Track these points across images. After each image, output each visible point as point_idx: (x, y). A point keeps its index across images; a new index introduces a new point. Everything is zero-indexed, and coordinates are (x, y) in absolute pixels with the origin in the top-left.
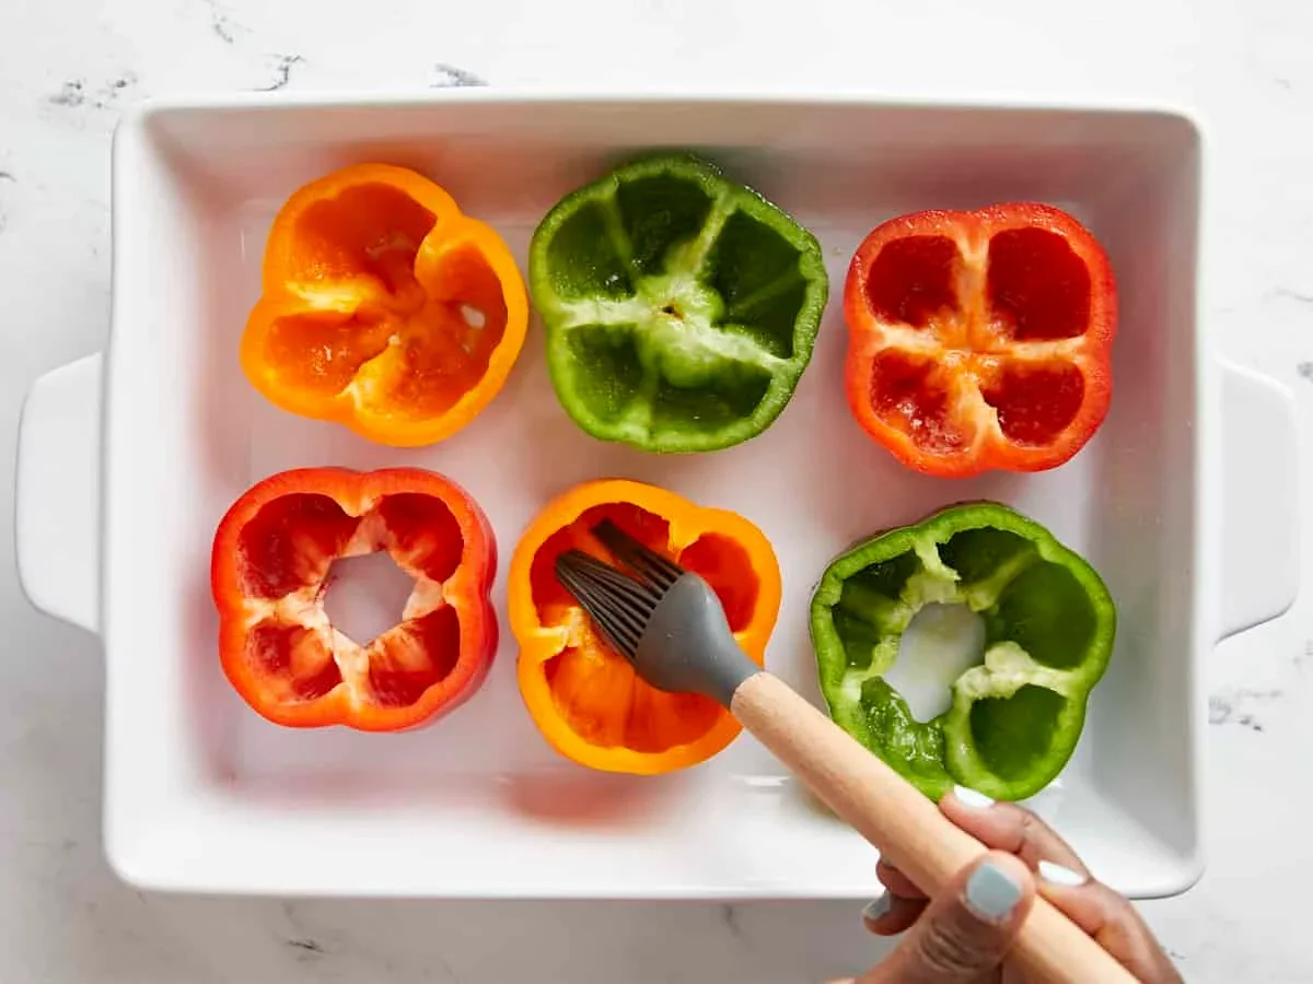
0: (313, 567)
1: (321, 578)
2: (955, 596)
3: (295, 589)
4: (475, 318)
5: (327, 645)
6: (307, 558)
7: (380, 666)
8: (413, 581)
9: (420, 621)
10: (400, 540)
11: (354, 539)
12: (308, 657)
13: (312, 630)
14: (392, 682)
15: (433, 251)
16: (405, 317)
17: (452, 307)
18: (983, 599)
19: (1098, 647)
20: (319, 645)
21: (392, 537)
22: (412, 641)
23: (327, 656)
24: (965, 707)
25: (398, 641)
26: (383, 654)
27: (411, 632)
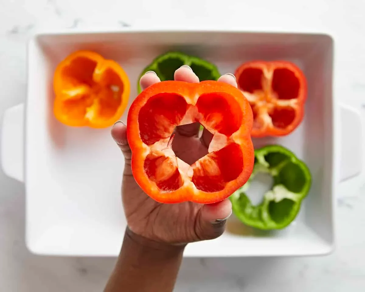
0: (166, 130)
1: (170, 135)
2: (267, 171)
3: (158, 141)
4: (115, 89)
5: (175, 165)
6: (163, 126)
7: (198, 174)
8: (212, 136)
9: (216, 153)
10: (205, 117)
11: (184, 117)
12: (166, 171)
13: (168, 158)
14: (201, 181)
15: (99, 72)
16: (97, 93)
17: (108, 87)
18: (274, 172)
19: (306, 188)
20: (171, 165)
21: (201, 116)
22: (213, 162)
23: (175, 169)
24: (267, 203)
25: (207, 162)
26: (200, 167)
27: (212, 158)
